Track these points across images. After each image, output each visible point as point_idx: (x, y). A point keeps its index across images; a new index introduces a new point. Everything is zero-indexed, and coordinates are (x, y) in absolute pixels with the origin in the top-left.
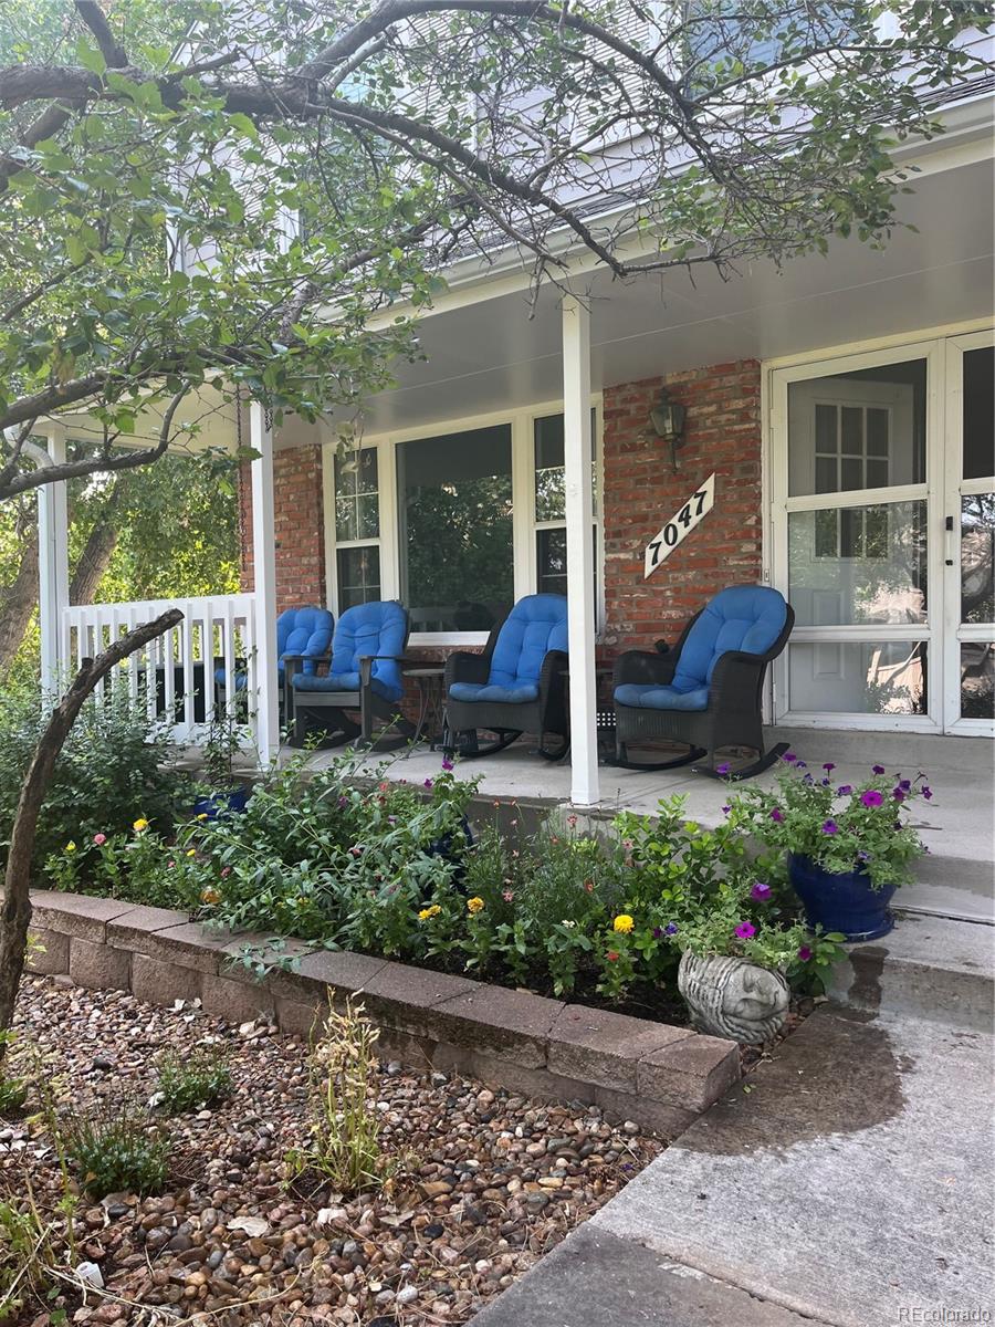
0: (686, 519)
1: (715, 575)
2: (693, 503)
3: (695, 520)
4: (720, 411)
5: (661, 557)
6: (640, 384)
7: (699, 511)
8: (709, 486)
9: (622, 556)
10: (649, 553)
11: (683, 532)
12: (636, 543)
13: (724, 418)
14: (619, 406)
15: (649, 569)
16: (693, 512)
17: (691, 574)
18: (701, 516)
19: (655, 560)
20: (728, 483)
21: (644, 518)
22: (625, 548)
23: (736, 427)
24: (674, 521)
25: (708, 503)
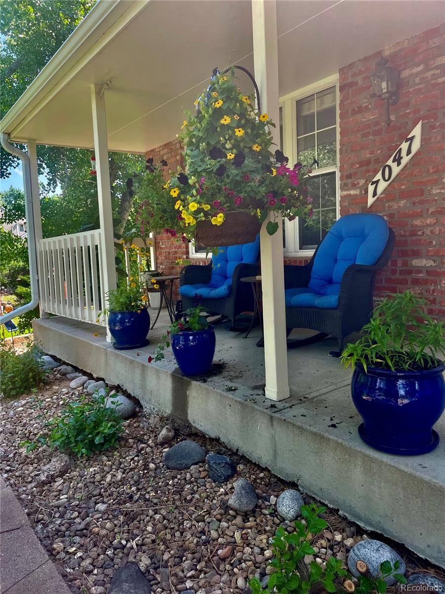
0: (398, 160)
1: (421, 202)
2: (404, 146)
3: (405, 160)
4: (427, 69)
5: (379, 191)
6: (366, 59)
7: (409, 152)
8: (417, 132)
9: (352, 192)
10: (371, 188)
11: (396, 170)
12: (362, 182)
13: (429, 74)
14: (350, 80)
15: (371, 200)
16: (404, 153)
17: (402, 203)
18: (411, 156)
19: (375, 194)
20: (433, 127)
21: (368, 163)
22: (354, 186)
23: (440, 80)
24: (389, 162)
25: (416, 146)
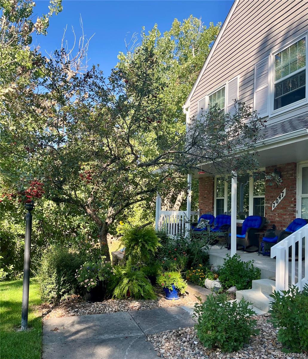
0: (280, 198)
1: (285, 211)
2: (281, 194)
3: (282, 198)
4: (287, 174)
5: (275, 206)
6: (273, 166)
7: (282, 196)
8: (284, 191)
9: (268, 205)
10: (273, 205)
11: (279, 201)
12: (271, 202)
13: (288, 175)
14: (268, 171)
15: (273, 209)
16: (281, 196)
17: (281, 210)
18: (283, 197)
19: (274, 207)
20: (288, 190)
21: (273, 197)
22: (269, 203)
23: (290, 178)
24: (278, 198)
25: (284, 195)
